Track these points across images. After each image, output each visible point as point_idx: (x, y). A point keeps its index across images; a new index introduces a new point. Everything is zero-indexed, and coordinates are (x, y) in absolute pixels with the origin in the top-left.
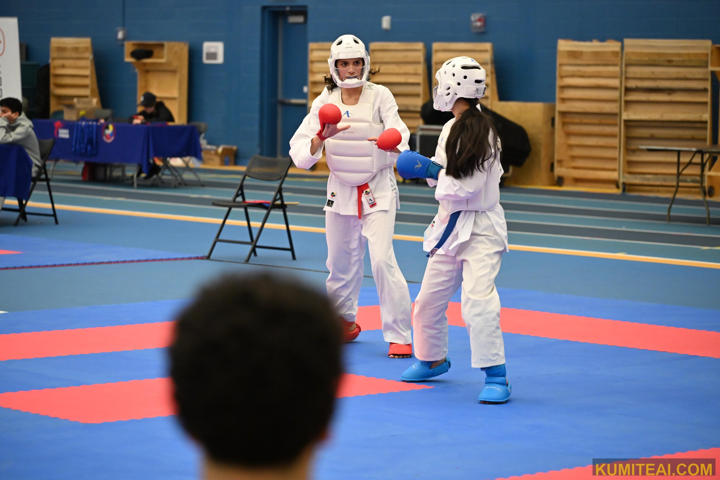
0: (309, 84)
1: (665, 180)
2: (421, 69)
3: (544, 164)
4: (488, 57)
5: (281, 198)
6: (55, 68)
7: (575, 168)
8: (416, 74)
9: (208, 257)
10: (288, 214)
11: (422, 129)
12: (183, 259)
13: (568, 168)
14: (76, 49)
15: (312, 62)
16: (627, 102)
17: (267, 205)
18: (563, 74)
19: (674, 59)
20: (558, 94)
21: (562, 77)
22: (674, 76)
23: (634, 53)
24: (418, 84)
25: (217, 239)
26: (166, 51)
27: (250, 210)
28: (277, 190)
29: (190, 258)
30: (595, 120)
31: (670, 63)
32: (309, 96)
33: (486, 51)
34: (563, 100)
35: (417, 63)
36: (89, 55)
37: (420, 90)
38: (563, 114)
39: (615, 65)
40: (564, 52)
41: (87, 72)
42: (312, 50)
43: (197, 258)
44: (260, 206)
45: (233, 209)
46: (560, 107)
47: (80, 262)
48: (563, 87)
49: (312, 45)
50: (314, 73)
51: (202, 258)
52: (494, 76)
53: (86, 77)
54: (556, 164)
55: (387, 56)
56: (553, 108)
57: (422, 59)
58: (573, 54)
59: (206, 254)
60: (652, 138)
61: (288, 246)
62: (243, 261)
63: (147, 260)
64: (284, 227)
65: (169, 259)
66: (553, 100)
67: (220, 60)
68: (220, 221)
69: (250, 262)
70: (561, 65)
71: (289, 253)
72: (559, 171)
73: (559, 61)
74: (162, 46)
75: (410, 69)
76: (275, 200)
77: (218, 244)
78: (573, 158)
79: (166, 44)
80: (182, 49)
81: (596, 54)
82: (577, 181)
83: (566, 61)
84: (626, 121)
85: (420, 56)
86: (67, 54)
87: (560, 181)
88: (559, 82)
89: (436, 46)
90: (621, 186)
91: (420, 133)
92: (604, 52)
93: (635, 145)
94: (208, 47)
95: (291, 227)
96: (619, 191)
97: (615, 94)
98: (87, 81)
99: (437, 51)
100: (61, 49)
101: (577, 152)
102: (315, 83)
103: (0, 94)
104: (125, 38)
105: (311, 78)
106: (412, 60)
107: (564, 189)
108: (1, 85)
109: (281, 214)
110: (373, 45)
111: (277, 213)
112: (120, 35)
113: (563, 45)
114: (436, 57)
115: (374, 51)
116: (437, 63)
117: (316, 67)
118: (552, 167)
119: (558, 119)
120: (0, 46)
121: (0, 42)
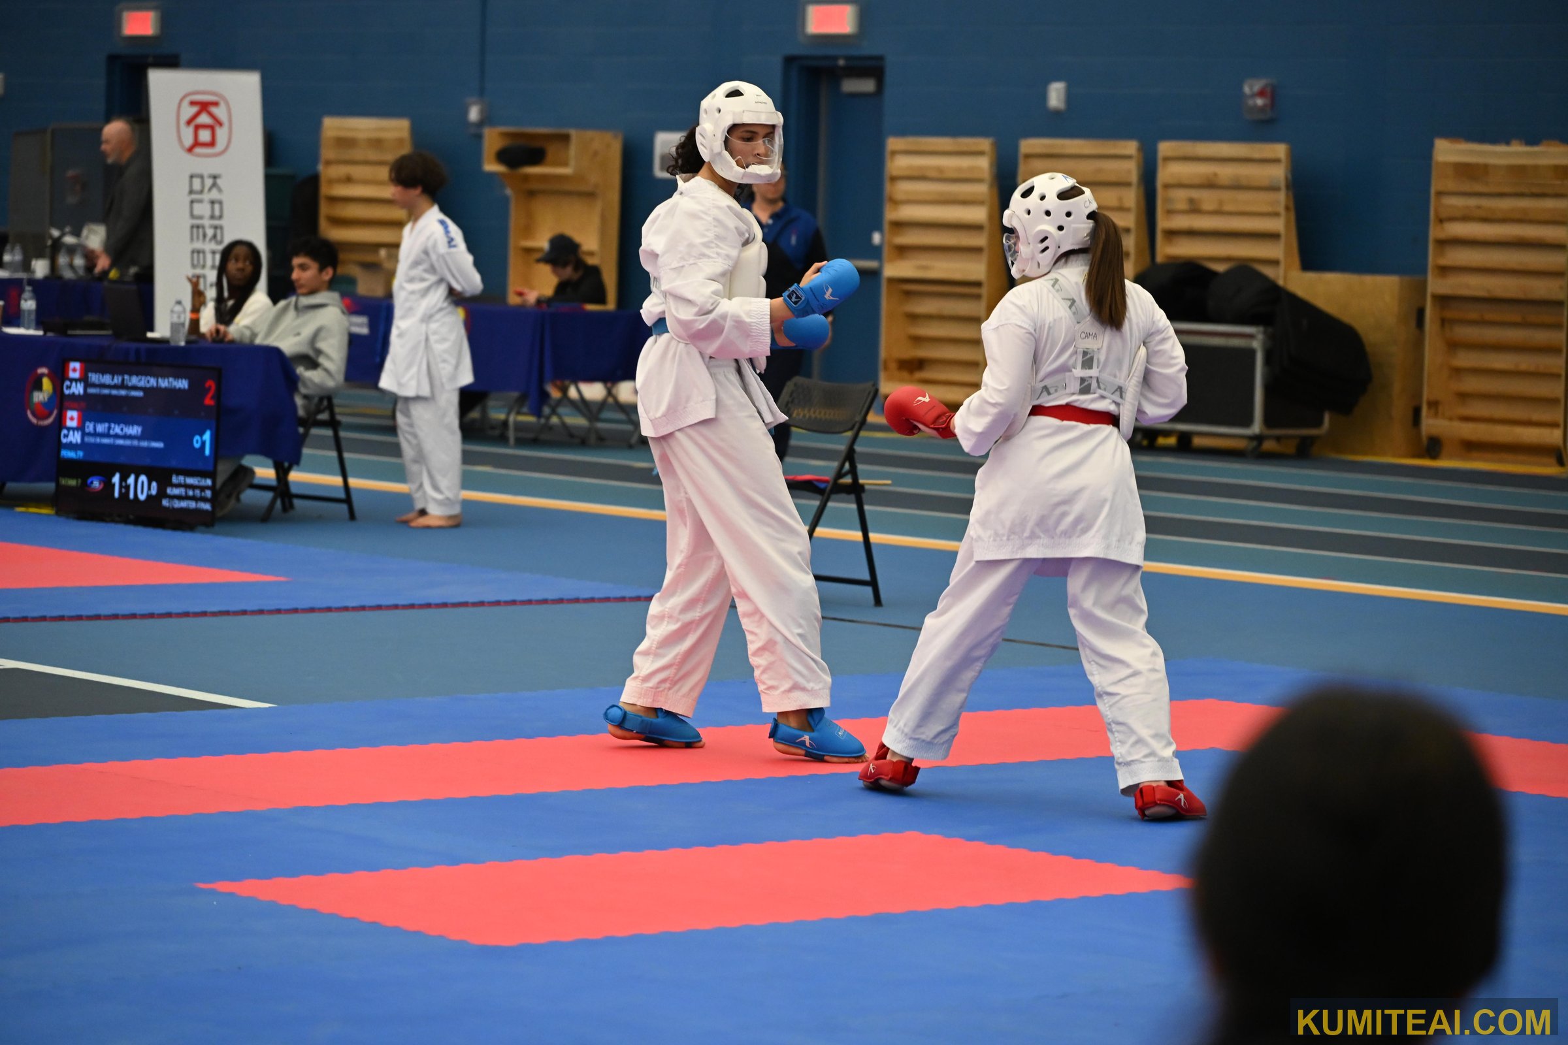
0: (886, 227)
2: (1132, 197)
3: (1399, 408)
4: (1278, 173)
5: (853, 472)
6: (331, 182)
7: (1467, 419)
8: (1121, 209)
10: (866, 507)
12: (637, 598)
13: (1451, 419)
14: (376, 143)
15: (894, 179)
17: (822, 486)
18: (1443, 215)
20: (1433, 258)
21: (1441, 221)
26: (573, 150)
28: (843, 455)
30: (1514, 315)
32: (886, 252)
33: (1277, 161)
34: (1444, 270)
35: (1125, 184)
38: (1443, 301)
39: (1558, 195)
40: (1446, 164)
42: (894, 153)
44: (807, 486)
46: (1436, 285)
47: (417, 602)
48: (1443, 243)
49: (893, 143)
50: (896, 203)
52: (1292, 215)
54: (1425, 411)
56: (1421, 288)
57: (1134, 177)
58: (1465, 171)
61: (866, 576)
63: (560, 601)
64: (858, 535)
65: (607, 599)
66: (1423, 270)
70: (1440, 194)
71: (868, 591)
72: (1431, 424)
73: (1436, 185)
74: (565, 139)
75: (1108, 197)
76: (840, 474)
78: (1463, 397)
79: (573, 133)
80: (610, 147)
81: (1519, 171)
82: (1471, 447)
83: (1451, 185)
85: (1131, 170)
86: (358, 154)
87: (1433, 447)
88: (1435, 232)
89: (1165, 148)
92: (1536, 168)
94: (667, 141)
95: (874, 537)
96: (1562, 472)
97: (1557, 260)
99: (1167, 159)
100: (345, 143)
101: (1472, 384)
102: (899, 225)
103: (219, 237)
104: (485, 121)
105: (891, 214)
106: (1113, 178)
107: (1442, 463)
108: (221, 217)
109: (854, 506)
110: (1028, 145)
111: (843, 506)
112: (474, 114)
113: (1447, 151)
114: (1166, 173)
115: (1028, 156)
116: (1167, 186)
117: (903, 189)
118: (1415, 416)
119: (1431, 312)
120: (221, 134)
121: (220, 124)
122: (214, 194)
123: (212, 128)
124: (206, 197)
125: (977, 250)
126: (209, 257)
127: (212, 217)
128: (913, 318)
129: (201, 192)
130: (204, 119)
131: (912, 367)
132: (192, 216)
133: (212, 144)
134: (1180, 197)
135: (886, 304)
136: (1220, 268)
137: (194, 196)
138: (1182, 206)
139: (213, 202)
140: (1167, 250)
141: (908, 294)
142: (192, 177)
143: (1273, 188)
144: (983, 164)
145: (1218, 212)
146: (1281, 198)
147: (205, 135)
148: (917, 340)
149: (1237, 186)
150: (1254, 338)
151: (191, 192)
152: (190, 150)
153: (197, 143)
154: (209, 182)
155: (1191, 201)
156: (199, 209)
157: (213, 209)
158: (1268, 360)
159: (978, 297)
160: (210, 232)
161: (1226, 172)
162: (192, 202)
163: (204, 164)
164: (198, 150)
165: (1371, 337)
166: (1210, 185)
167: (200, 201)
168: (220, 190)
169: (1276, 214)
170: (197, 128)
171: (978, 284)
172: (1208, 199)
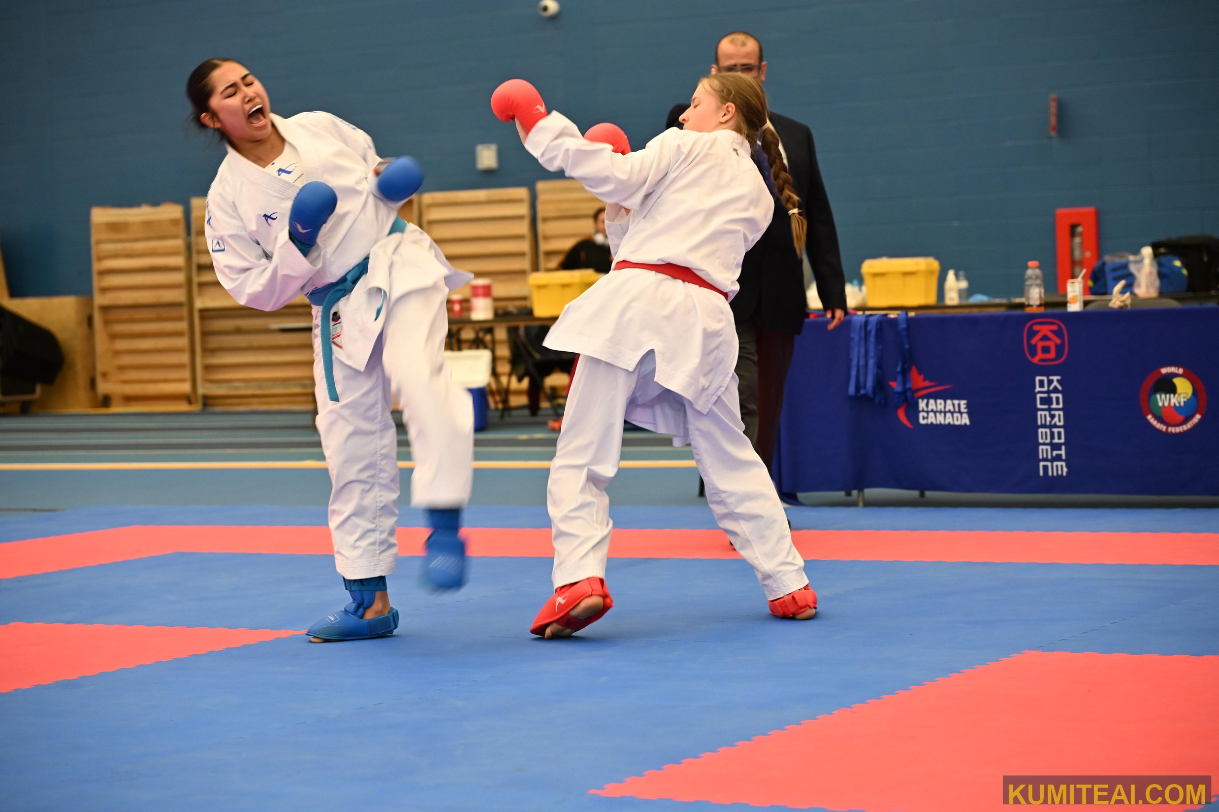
1: (260, 387)
3: (82, 379)
7: (126, 382)
13: (116, 382)
16: (201, 285)
18: (101, 254)
20: (97, 283)
21: (100, 259)
30: (152, 314)
34: (104, 290)
38: (105, 309)
39: (175, 237)
40: (101, 224)
46: (100, 300)
48: (103, 273)
54: (99, 379)
56: (90, 302)
58: (114, 227)
60: (238, 331)
66: (89, 291)
70: (99, 242)
72: (103, 387)
73: (94, 237)
78: (122, 368)
81: (148, 224)
82: (129, 399)
83: (104, 236)
84: (202, 311)
87: (106, 401)
88: (96, 266)
90: (200, 400)
92: (160, 222)
93: (215, 341)
96: (197, 407)
97: (180, 277)
101: (127, 360)
107: (114, 409)
113: (100, 216)
118: (93, 383)
119: (97, 318)
165: (60, 335)
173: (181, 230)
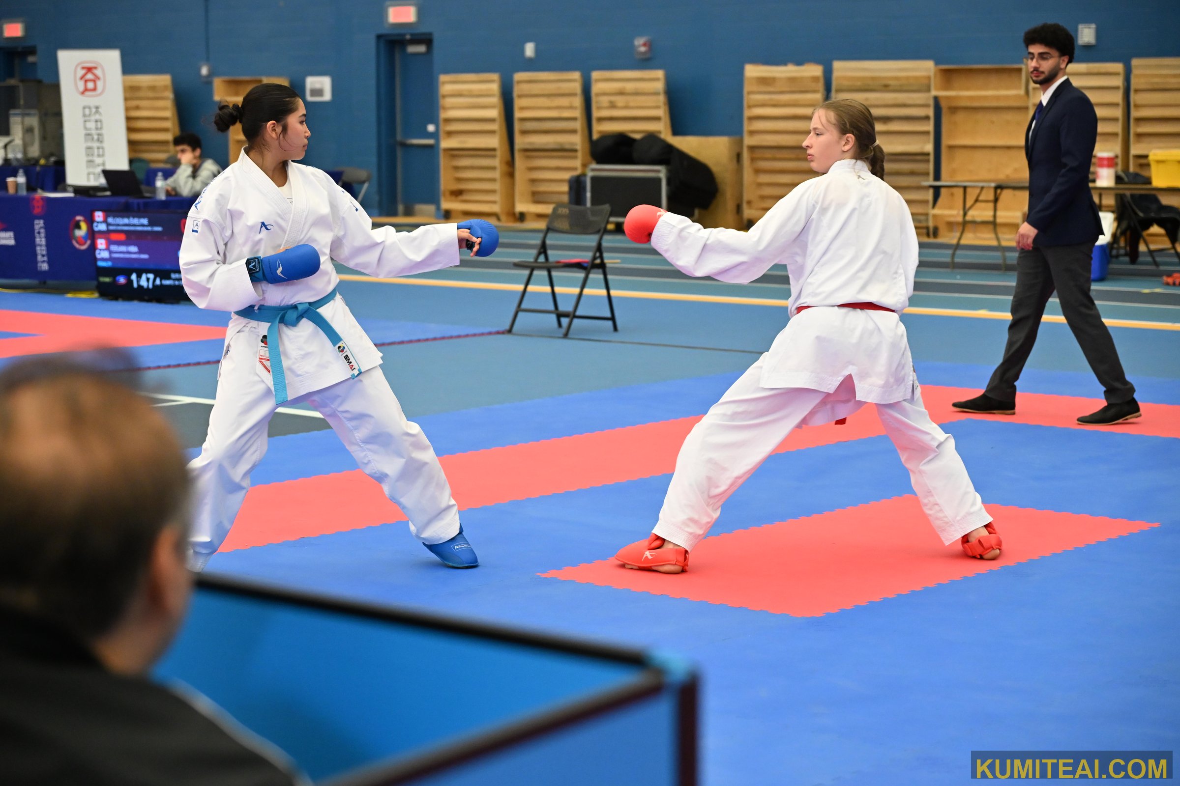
0: (438, 122)
2: (578, 101)
3: (730, 205)
4: (660, 86)
5: (601, 257)
6: (128, 109)
8: (571, 107)
9: (510, 331)
10: (609, 277)
11: (593, 170)
12: (482, 334)
13: (757, 209)
14: (153, 88)
15: (444, 97)
17: (585, 265)
18: (752, 103)
19: (891, 82)
20: (747, 126)
21: (750, 107)
22: (890, 102)
23: (845, 78)
24: (574, 119)
25: (519, 309)
27: (554, 274)
28: (596, 247)
29: (490, 333)
30: (792, 155)
31: (886, 88)
32: (442, 134)
33: (657, 79)
34: (752, 133)
35: (573, 95)
36: (170, 95)
37: (578, 125)
38: (752, 148)
39: (814, 91)
40: (753, 78)
41: (168, 114)
42: (444, 83)
43: (498, 333)
44: (579, 266)
45: (536, 273)
46: (748, 141)
48: (752, 119)
49: (443, 78)
50: (445, 109)
51: (503, 333)
52: (667, 108)
53: (165, 119)
54: (745, 206)
55: (536, 88)
56: (741, 142)
57: (579, 91)
58: (764, 81)
59: (507, 326)
61: (608, 315)
62: (561, 335)
64: (604, 292)
66: (740, 133)
67: (327, 96)
68: (521, 287)
69: (570, 335)
70: (749, 93)
71: (610, 324)
72: (748, 213)
73: (747, 88)
75: (564, 101)
76: (594, 258)
77: (520, 314)
78: (763, 198)
81: (792, 80)
83: (755, 88)
85: (577, 87)
86: (141, 94)
88: (747, 113)
89: (595, 75)
91: (590, 174)
92: (802, 79)
94: (312, 82)
95: (613, 293)
98: (168, 124)
99: (598, 80)
100: (135, 88)
101: (767, 191)
102: (448, 121)
103: (101, 140)
104: (211, 74)
105: (443, 115)
106: (567, 91)
108: (101, 128)
109: (601, 277)
110: (518, 76)
111: (596, 276)
112: (204, 71)
113: (752, 71)
114: (596, 88)
115: (519, 82)
116: (598, 95)
117: (449, 101)
118: (739, 209)
119: (746, 155)
120: (100, 84)
121: (98, 78)
122: (97, 117)
123: (94, 81)
124: (93, 118)
125: (492, 132)
126: (96, 151)
127: (97, 129)
128: (457, 168)
129: (90, 115)
130: (90, 76)
131: (457, 194)
132: (86, 128)
133: (95, 89)
134: (605, 100)
135: (443, 161)
136: (637, 136)
137: (87, 118)
138: (606, 104)
139: (96, 121)
140: (599, 129)
141: (454, 157)
142: (84, 108)
143: (656, 94)
144: (495, 87)
145: (626, 107)
146: (661, 99)
147: (90, 85)
148: (459, 180)
149: (637, 93)
150: (661, 172)
151: (84, 115)
152: (83, 93)
153: (86, 90)
154: (94, 110)
155: (611, 102)
156: (89, 125)
157: (96, 125)
158: (669, 182)
159: (494, 156)
160: (96, 137)
161: (630, 86)
162: (85, 121)
163: (90, 100)
164: (87, 93)
165: (714, 168)
166: (621, 93)
167: (89, 121)
168: (100, 114)
169: (657, 107)
170: (86, 81)
171: (494, 150)
172: (620, 101)
173: (821, 86)
